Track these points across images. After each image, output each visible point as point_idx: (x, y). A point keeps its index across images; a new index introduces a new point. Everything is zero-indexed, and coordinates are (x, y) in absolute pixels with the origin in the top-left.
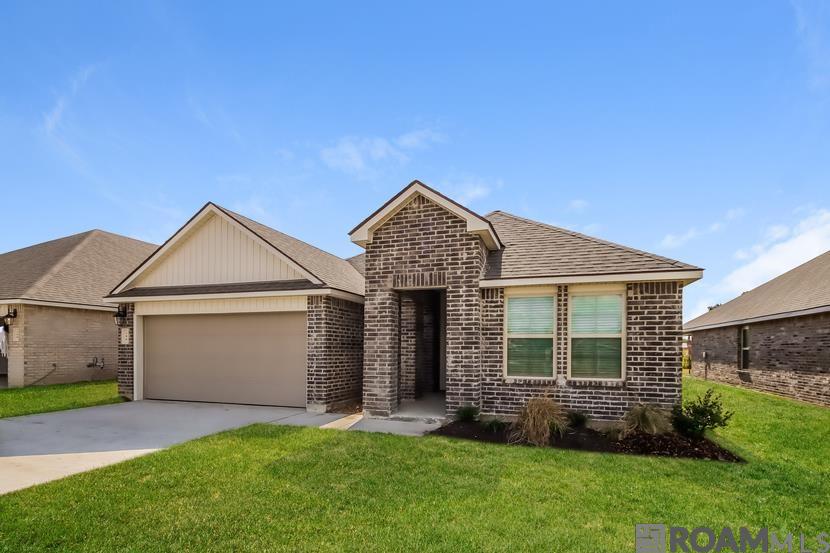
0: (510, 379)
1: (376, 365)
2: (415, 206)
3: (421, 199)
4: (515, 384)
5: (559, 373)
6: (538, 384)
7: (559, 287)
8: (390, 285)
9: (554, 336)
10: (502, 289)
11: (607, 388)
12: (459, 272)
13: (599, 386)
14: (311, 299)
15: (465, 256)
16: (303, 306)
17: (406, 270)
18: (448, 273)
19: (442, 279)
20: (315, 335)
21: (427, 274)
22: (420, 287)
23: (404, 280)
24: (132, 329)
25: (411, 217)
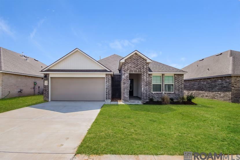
0: (154, 93)
1: (126, 90)
2: (134, 55)
3: (136, 54)
4: (155, 94)
5: (162, 91)
6: (159, 93)
7: (163, 74)
8: (129, 72)
9: (161, 84)
10: (152, 74)
11: (172, 94)
12: (144, 70)
13: (170, 93)
14: (107, 75)
15: (146, 67)
16: (104, 76)
17: (132, 69)
18: (142, 70)
19: (141, 71)
20: (108, 83)
21: (137, 70)
22: (136, 73)
23: (132, 71)
24: (49, 81)
25: (134, 57)
